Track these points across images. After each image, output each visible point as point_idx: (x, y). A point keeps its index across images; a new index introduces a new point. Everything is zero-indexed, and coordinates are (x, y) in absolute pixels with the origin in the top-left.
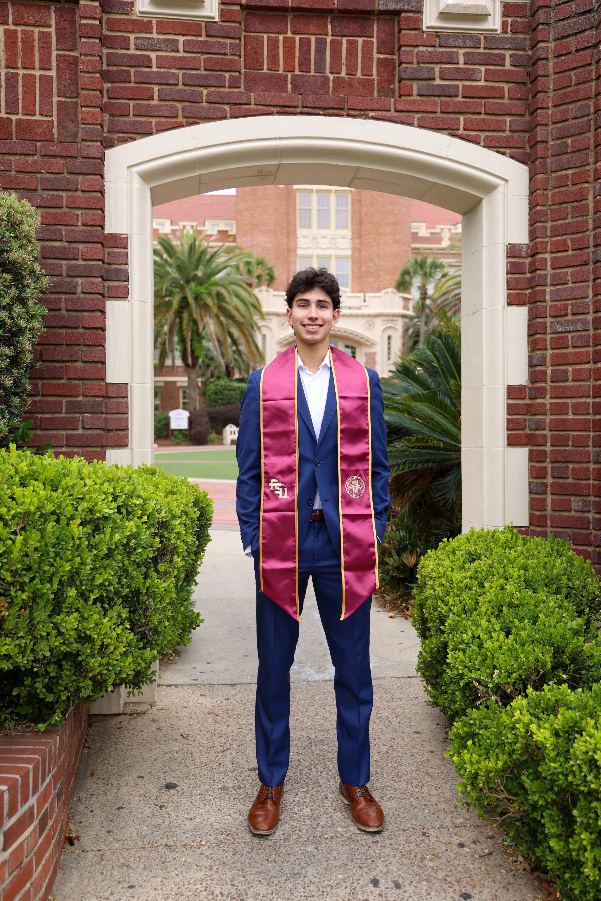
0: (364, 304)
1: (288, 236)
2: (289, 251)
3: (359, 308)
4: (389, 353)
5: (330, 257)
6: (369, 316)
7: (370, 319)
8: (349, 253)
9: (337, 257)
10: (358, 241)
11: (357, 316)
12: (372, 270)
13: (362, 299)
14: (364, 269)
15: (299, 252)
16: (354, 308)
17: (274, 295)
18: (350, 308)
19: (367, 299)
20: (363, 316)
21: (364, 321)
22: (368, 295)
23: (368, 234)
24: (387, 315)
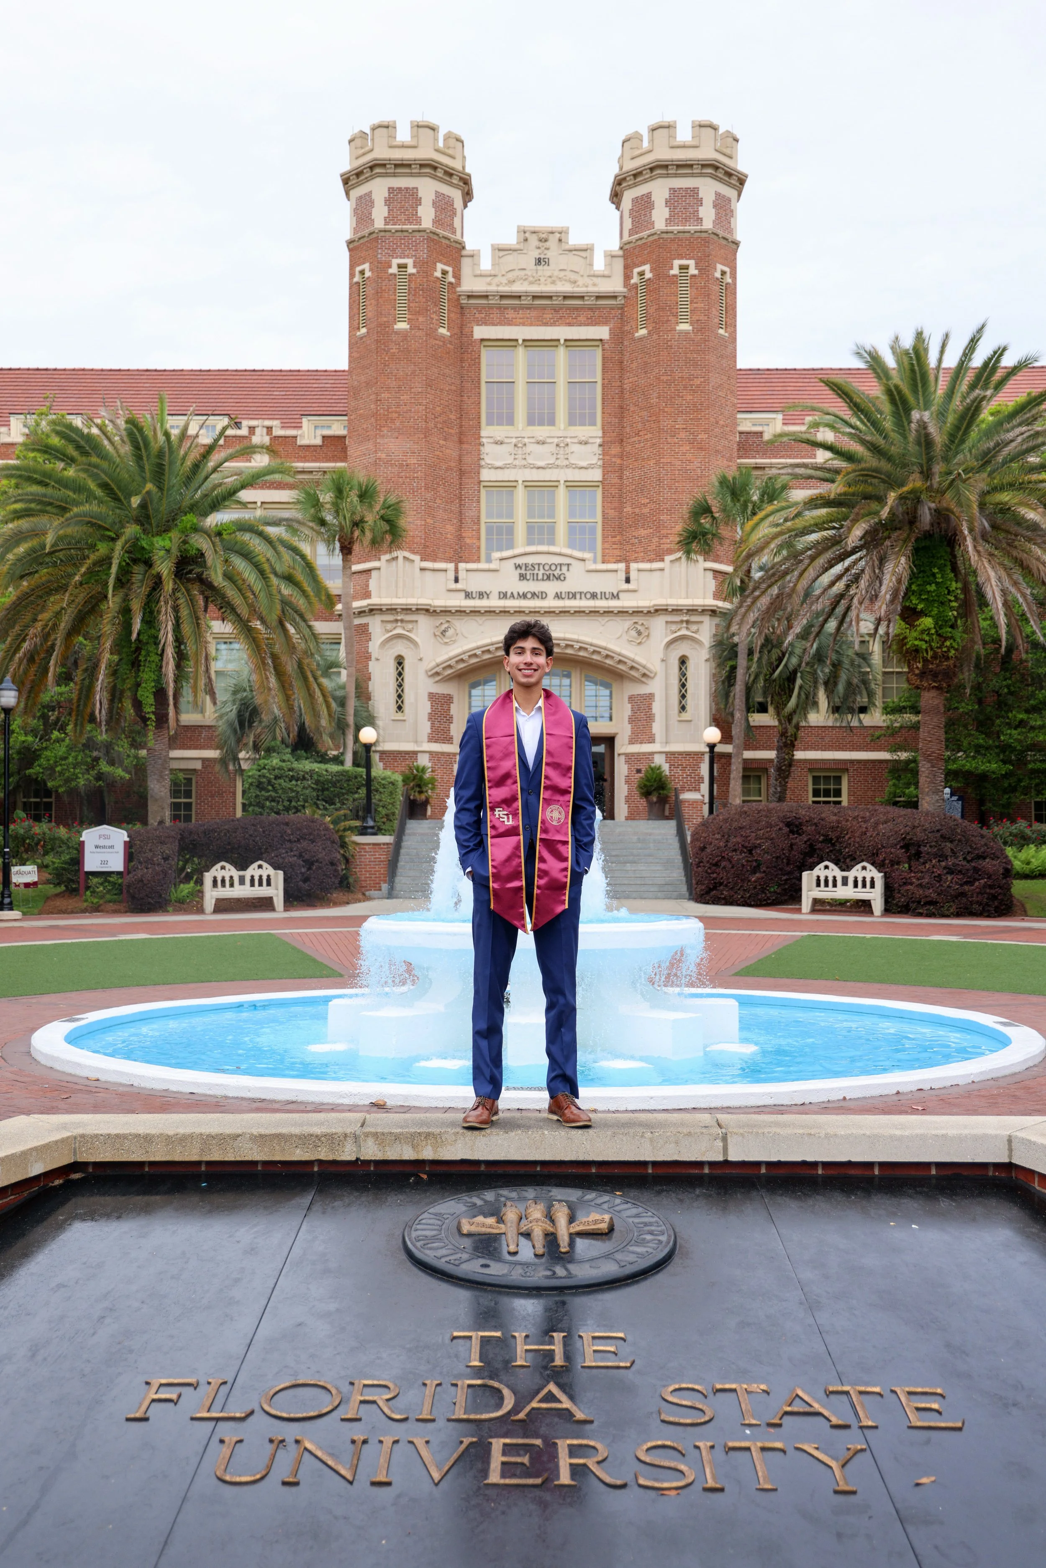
0: (626, 586)
1: (461, 442)
2: (462, 473)
3: (615, 596)
4: (683, 696)
5: (553, 485)
6: (637, 612)
7: (640, 620)
8: (596, 475)
9: (571, 485)
10: (615, 450)
11: (608, 613)
12: (646, 510)
13: (623, 576)
14: (628, 509)
15: (486, 475)
16: (604, 596)
17: (422, 569)
18: (594, 596)
19: (633, 575)
20: (622, 613)
21: (626, 623)
22: (634, 566)
23: (637, 434)
24: (676, 611)
